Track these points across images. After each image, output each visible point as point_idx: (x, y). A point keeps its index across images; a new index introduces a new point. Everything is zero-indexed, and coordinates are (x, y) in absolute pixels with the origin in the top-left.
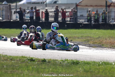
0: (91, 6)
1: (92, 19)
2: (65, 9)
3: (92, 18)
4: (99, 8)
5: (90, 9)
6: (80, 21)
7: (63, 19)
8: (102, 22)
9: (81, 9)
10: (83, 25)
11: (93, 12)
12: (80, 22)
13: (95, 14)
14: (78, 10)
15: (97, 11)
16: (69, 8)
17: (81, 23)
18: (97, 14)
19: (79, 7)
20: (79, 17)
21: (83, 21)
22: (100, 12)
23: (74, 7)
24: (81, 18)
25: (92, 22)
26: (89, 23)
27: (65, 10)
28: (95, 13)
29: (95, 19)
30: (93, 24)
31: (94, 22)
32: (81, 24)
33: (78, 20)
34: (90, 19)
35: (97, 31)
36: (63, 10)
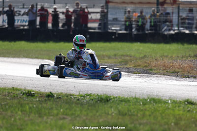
0: (132, 3)
1: (134, 26)
2: (87, 8)
3: (134, 23)
4: (145, 6)
5: (129, 9)
6: (113, 28)
7: (84, 25)
8: (150, 30)
10: (117, 36)
11: (134, 14)
12: (112, 30)
13: (138, 16)
14: (109, 10)
15: (141, 13)
16: (94, 6)
17: (115, 31)
18: (142, 17)
19: (110, 5)
20: (110, 21)
22: (147, 13)
23: (102, 5)
25: (133, 30)
26: (127, 32)
27: (86, 10)
28: (139, 14)
29: (138, 26)
30: (135, 33)
31: (137, 30)
32: (114, 34)
33: (109, 27)
34: (129, 25)
35: (140, 46)
36: (84, 9)
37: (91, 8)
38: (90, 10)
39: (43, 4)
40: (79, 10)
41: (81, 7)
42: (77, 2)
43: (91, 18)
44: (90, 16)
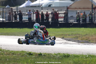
0: (80, 8)
1: (81, 20)
2: (58, 11)
3: (81, 18)
4: (86, 10)
5: (78, 11)
6: (71, 21)
7: (56, 20)
8: (89, 21)
9: (71, 11)
10: (73, 24)
11: (81, 14)
12: (70, 22)
13: (83, 15)
14: (69, 12)
15: (84, 13)
16: (61, 10)
17: (71, 22)
19: (69, 10)
20: (69, 17)
21: (73, 21)
22: (87, 13)
24: (71, 19)
25: (81, 22)
27: (57, 12)
28: (83, 14)
30: (82, 23)
32: (71, 24)
33: (69, 20)
34: (79, 19)
35: (84, 29)
36: (56, 12)
37: (60, 11)
38: (59, 12)
39: (38, 10)
40: (54, 12)
41: (55, 11)
42: (53, 8)
43: (60, 16)
44: (59, 15)
